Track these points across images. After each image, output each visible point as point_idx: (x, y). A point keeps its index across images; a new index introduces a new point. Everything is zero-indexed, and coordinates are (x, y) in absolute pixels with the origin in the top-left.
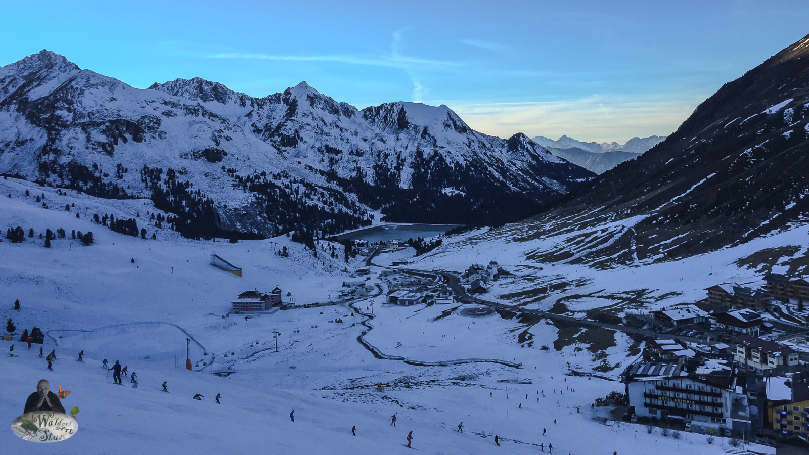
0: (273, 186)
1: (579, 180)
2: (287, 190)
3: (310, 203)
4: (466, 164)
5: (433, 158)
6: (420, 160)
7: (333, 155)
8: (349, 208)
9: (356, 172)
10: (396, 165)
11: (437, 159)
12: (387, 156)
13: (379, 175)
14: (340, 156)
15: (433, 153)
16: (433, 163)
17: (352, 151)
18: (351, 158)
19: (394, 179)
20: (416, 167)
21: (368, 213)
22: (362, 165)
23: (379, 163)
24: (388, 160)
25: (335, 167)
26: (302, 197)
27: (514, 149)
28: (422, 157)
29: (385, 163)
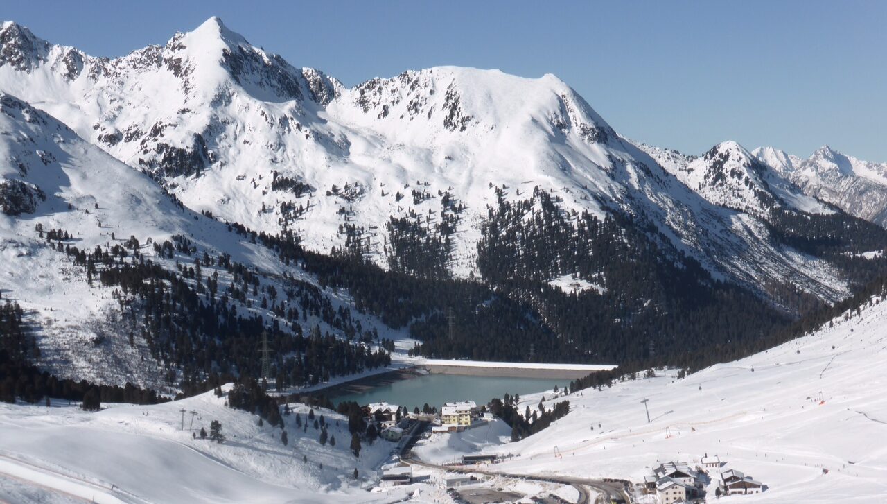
0: (157, 272)
1: (869, 255)
2: (191, 281)
3: (244, 312)
4: (608, 219)
5: (528, 205)
6: (496, 207)
7: (287, 196)
8: (337, 325)
9: (345, 237)
10: (439, 220)
11: (538, 206)
12: (418, 197)
13: (399, 244)
14: (303, 200)
15: (527, 194)
16: (528, 216)
17: (335, 189)
18: (338, 202)
19: (437, 254)
20: (491, 226)
21: (380, 335)
22: (358, 222)
23: (398, 216)
24: (422, 209)
25: (294, 226)
26: (225, 299)
27: (715, 180)
28: (500, 201)
29: (413, 215)
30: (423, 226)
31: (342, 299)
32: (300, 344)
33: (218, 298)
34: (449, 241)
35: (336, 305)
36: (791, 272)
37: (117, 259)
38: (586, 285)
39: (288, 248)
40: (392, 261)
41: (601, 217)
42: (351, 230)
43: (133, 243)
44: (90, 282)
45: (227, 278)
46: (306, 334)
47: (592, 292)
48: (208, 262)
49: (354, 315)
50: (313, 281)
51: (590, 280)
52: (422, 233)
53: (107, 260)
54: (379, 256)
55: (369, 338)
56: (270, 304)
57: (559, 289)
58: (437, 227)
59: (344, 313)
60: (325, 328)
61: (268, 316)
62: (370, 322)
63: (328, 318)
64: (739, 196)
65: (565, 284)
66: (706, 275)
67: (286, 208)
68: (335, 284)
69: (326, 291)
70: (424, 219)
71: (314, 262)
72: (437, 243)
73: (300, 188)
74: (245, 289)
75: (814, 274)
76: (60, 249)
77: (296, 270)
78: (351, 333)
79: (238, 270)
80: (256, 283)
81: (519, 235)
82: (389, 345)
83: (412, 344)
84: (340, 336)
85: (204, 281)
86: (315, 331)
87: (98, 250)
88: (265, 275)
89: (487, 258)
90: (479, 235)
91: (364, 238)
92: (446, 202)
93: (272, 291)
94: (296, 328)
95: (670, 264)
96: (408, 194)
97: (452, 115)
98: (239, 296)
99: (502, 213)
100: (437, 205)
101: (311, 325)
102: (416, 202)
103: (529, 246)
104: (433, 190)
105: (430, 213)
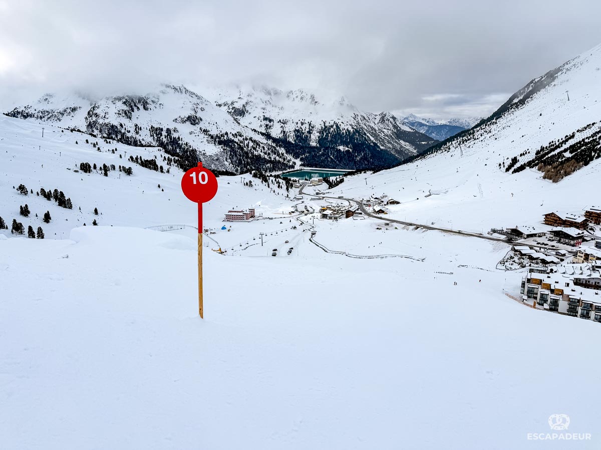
1: (423, 143)
2: (242, 145)
3: (256, 153)
5: (332, 126)
6: (323, 127)
7: (268, 123)
8: (281, 157)
9: (282, 134)
10: (308, 130)
11: (335, 127)
12: (302, 124)
13: (297, 136)
14: (272, 123)
15: (332, 123)
16: (332, 129)
17: (280, 121)
18: (279, 125)
19: (306, 139)
20: (321, 132)
21: (292, 160)
22: (286, 130)
23: (297, 129)
24: (303, 127)
25: (269, 131)
26: (251, 149)
27: (382, 121)
28: (325, 125)
29: (301, 128)
30: (304, 132)
31: (282, 150)
32: (271, 162)
33: (249, 149)
34: (310, 136)
35: (280, 152)
36: (402, 147)
37: (222, 138)
38: (347, 149)
39: (268, 136)
40: (295, 141)
41: (352, 130)
42: (284, 132)
43: (227, 134)
44: (215, 144)
45: (251, 144)
46: (272, 159)
47: (348, 151)
48: (246, 139)
49: (285, 154)
50: (274, 145)
51: (348, 147)
52: (303, 133)
53: (219, 138)
54: (291, 139)
55: (289, 161)
56: (263, 151)
57: (340, 149)
58: (307, 132)
59: (283, 154)
60: (277, 158)
61: (262, 154)
62: (289, 157)
63: (278, 155)
64: (388, 126)
65: (341, 148)
66: (379, 147)
67: (267, 125)
68: (280, 146)
69: (278, 148)
70: (304, 130)
71: (275, 140)
72: (307, 136)
73: (270, 121)
74: (256, 147)
75: (408, 147)
76: (207, 135)
77: (270, 142)
78: (284, 159)
79: (254, 141)
80: (259, 145)
81: (329, 135)
82: (295, 163)
83: (300, 163)
84: (281, 160)
85: (246, 144)
86: (275, 158)
87: (217, 135)
88: (262, 143)
89: (321, 140)
90: (318, 134)
91: (288, 134)
92: (310, 125)
93: (263, 148)
94: (270, 158)
95: (370, 144)
96: (299, 123)
97: (312, 101)
98: (255, 149)
99: (325, 129)
100: (307, 126)
101: (273, 157)
103: (332, 138)
104: (306, 122)
105: (305, 128)
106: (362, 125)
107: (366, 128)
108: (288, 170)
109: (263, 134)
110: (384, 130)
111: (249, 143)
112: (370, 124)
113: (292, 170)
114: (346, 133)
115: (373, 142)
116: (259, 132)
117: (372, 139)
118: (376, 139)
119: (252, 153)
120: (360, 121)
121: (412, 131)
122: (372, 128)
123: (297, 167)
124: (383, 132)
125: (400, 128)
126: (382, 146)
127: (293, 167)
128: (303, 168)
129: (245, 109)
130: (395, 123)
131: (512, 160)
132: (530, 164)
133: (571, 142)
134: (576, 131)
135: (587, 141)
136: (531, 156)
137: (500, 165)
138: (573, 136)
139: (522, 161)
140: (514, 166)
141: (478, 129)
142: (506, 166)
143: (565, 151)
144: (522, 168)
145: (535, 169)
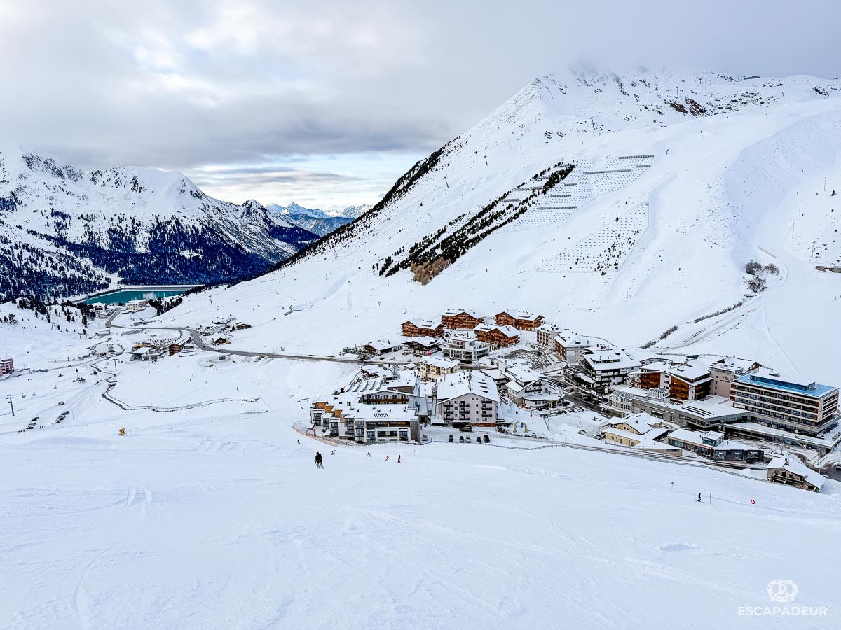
1: (306, 242)
2: (7, 256)
3: (36, 268)
4: (203, 228)
5: (169, 223)
6: (156, 224)
7: (60, 219)
8: (84, 273)
9: (87, 237)
10: (131, 229)
11: (173, 223)
12: (121, 220)
13: (113, 240)
14: (67, 220)
15: (169, 218)
16: (169, 227)
17: (82, 216)
18: (81, 223)
19: (128, 244)
20: (153, 231)
21: (104, 276)
22: (94, 230)
23: (112, 228)
24: (123, 225)
25: (63, 232)
26: (27, 263)
27: (247, 214)
28: (157, 221)
29: (119, 227)
30: (124, 232)
31: (86, 262)
32: (65, 281)
33: (23, 263)
34: (135, 238)
35: (83, 265)
36: (277, 248)
38: (194, 254)
39: (60, 241)
40: (110, 247)
41: (200, 228)
42: (91, 233)
45: (26, 255)
46: (68, 277)
47: (197, 257)
48: (17, 247)
49: (92, 268)
50: (71, 254)
51: (196, 252)
52: (123, 235)
54: (104, 244)
55: (98, 278)
56: (50, 264)
57: (183, 256)
58: (130, 232)
59: (87, 268)
60: (78, 274)
61: (49, 270)
62: (99, 271)
63: (79, 270)
64: (256, 220)
65: (186, 254)
66: (244, 250)
67: (58, 224)
68: (82, 256)
69: (78, 259)
70: (124, 228)
71: (72, 247)
72: (130, 239)
73: (64, 216)
74: (37, 259)
75: (285, 249)
77: (63, 250)
78: (90, 276)
79: (33, 250)
80: (43, 256)
81: (166, 235)
82: (109, 281)
83: (119, 279)
84: (85, 277)
85: (16, 256)
86: (73, 275)
88: (47, 253)
89: (153, 244)
90: (149, 235)
91: (97, 236)
92: (133, 221)
93: (51, 259)
94: (64, 274)
95: (229, 246)
96: (116, 218)
97: (135, 186)
98: (33, 261)
99: (158, 226)
100: (129, 223)
101: (69, 273)
102: (120, 222)
103: (171, 239)
104: (128, 217)
105: (126, 226)
106: (216, 219)
107: (222, 224)
108: (98, 292)
109: (49, 238)
110: (250, 226)
111: (21, 252)
112: (229, 219)
113: (105, 290)
114: (192, 231)
115: (234, 243)
116: (41, 235)
117: (233, 238)
118: (239, 239)
119: (30, 271)
120: (212, 214)
121: (291, 226)
122: (232, 224)
123: (113, 286)
124: (249, 229)
125: (273, 223)
126: (249, 247)
127: (105, 286)
128: (123, 286)
129: (16, 199)
130: (267, 216)
131: (387, 260)
132: (404, 265)
133: (444, 237)
134: (447, 224)
135: (457, 235)
136: (405, 255)
137: (374, 267)
138: (444, 230)
139: (397, 260)
140: (388, 269)
141: (358, 223)
142: (380, 269)
143: (438, 247)
144: (395, 270)
145: (408, 270)
